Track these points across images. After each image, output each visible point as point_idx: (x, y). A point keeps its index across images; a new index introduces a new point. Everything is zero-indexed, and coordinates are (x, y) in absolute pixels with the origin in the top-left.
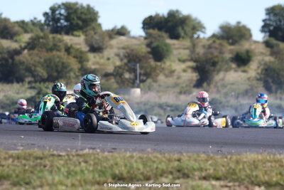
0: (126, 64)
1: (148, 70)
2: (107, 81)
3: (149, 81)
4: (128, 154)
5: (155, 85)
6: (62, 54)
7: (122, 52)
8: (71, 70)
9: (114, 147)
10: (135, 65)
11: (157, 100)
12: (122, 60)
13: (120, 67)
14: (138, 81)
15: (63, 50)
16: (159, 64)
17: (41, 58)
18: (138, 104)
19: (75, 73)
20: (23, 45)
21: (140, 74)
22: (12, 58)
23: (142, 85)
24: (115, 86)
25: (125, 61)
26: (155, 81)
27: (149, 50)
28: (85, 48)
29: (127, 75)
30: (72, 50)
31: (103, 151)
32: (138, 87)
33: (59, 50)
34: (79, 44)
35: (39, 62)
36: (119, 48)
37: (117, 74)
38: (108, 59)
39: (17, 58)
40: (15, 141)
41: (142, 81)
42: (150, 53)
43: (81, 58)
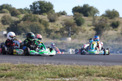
0: (65, 27)
1: (75, 30)
2: (57, 34)
3: (75, 34)
4: (66, 66)
5: (77, 36)
6: (38, 23)
7: (63, 22)
8: (41, 30)
9: (59, 62)
10: (69, 28)
11: (78, 43)
12: (63, 25)
13: (62, 28)
14: (70, 35)
15: (38, 21)
16: (79, 27)
17: (28, 24)
18: (70, 44)
19: (43, 31)
20: (21, 19)
21: (71, 31)
22: (16, 24)
23: (72, 36)
24: (60, 36)
25: (65, 26)
26: (77, 34)
27: (75, 21)
28: (47, 20)
29: (65, 32)
30: (42, 21)
31: (55, 64)
32: (70, 37)
33: (36, 21)
34: (45, 19)
35: (28, 26)
36: (62, 20)
37: (61, 31)
38: (57, 25)
39: (18, 24)
40: (17, 60)
41: (72, 34)
42: (75, 22)
43: (46, 25)
